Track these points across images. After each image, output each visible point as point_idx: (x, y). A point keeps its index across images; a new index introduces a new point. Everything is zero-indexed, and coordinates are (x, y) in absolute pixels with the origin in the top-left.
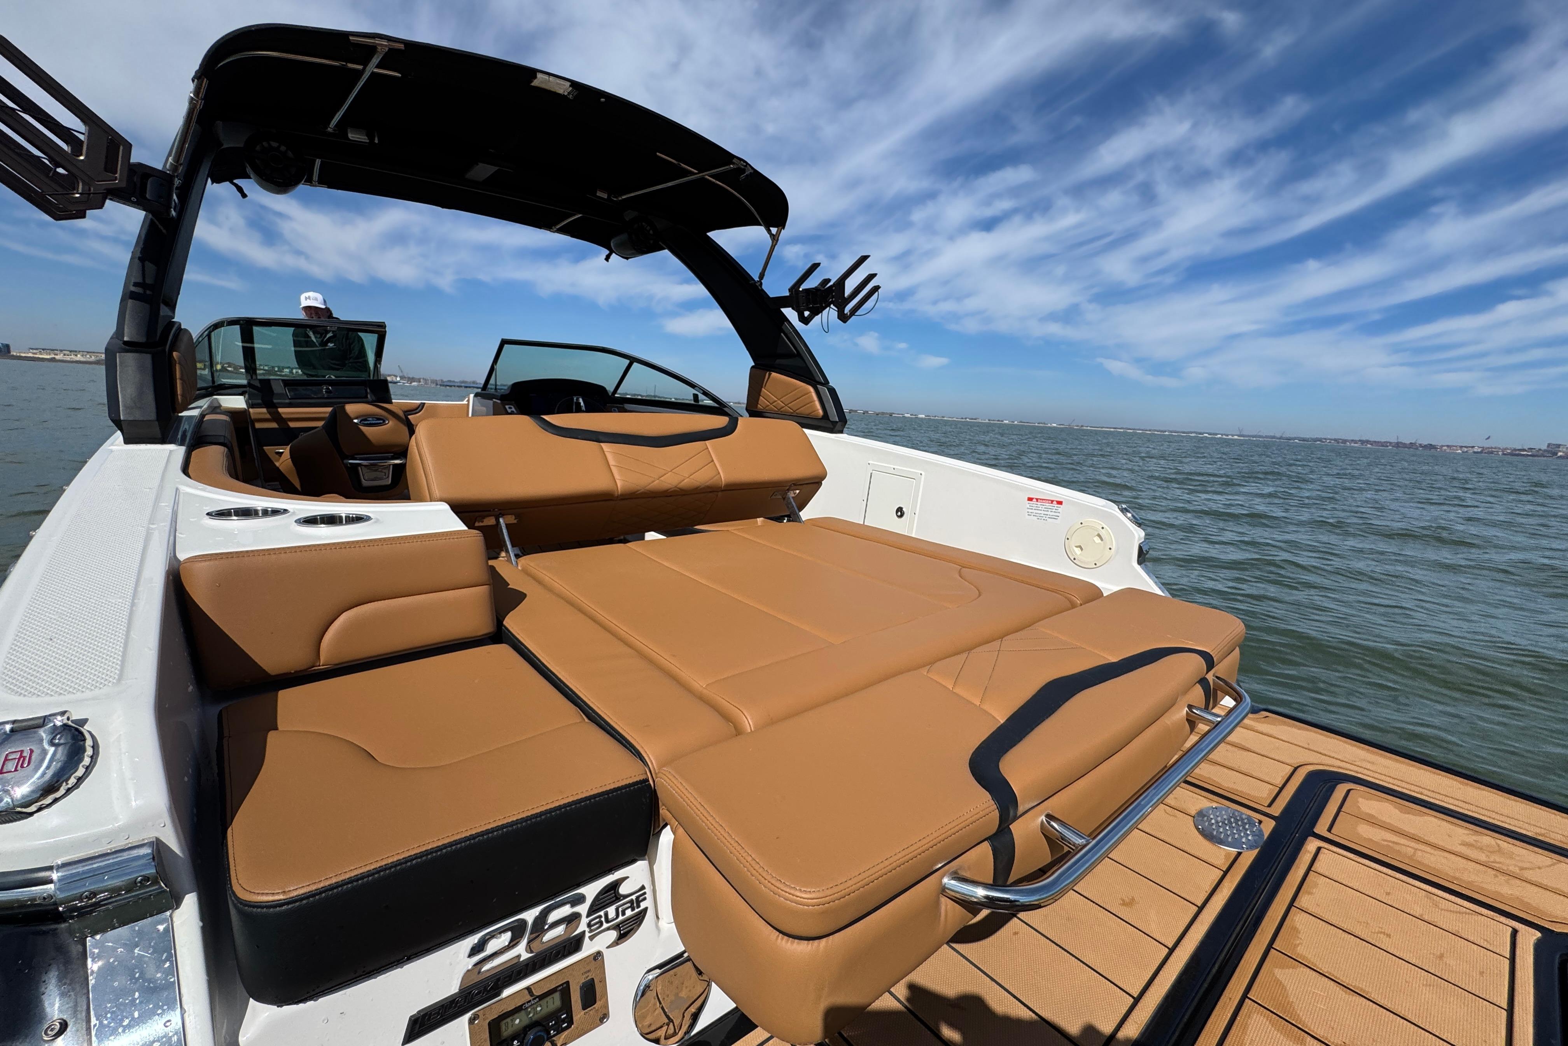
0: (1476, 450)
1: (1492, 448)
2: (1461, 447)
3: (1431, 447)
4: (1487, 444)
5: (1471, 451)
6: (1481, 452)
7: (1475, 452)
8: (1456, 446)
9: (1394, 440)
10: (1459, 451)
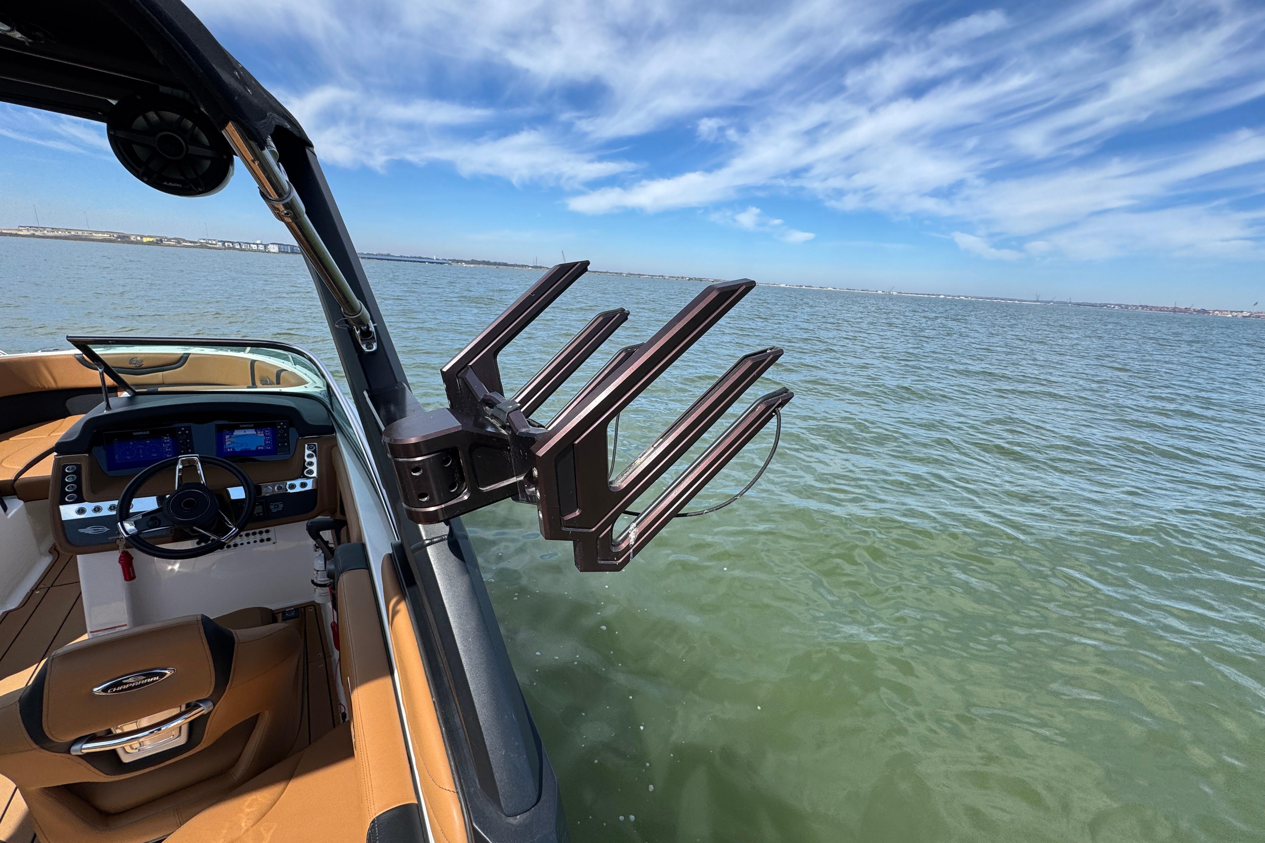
0: (1245, 315)
1: (1258, 313)
2: (1231, 312)
3: (1204, 311)
4: (1255, 310)
5: (1240, 315)
6: (1249, 316)
7: (1244, 317)
8: (1227, 311)
9: (1171, 305)
10: (1230, 316)
